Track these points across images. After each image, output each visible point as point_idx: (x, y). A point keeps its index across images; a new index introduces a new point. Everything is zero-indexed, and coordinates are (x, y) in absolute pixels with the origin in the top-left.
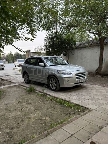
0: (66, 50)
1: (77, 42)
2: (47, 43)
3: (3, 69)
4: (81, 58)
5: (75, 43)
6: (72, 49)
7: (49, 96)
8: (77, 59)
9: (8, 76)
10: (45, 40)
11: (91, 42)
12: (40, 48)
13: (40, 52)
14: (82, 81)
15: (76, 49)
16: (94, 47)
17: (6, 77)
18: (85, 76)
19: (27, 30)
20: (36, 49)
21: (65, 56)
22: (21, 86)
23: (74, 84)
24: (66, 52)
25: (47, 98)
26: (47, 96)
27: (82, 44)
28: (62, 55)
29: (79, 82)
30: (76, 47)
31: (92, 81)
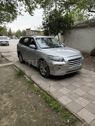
0: (64, 30)
1: (75, 21)
2: (45, 22)
3: (8, 45)
4: (78, 38)
5: (73, 23)
6: (69, 28)
7: (36, 86)
8: (74, 39)
9: (9, 52)
10: (44, 19)
11: (89, 21)
12: (39, 26)
13: (39, 30)
14: (76, 68)
15: (73, 28)
16: (92, 27)
17: (7, 53)
18: (80, 62)
19: (25, 8)
20: (35, 27)
21: (63, 35)
22: (14, 67)
23: (67, 72)
24: (64, 32)
25: (33, 87)
26: (35, 84)
27: (80, 24)
28: (59, 34)
29: (72, 70)
30: (73, 26)
31: (87, 64)
